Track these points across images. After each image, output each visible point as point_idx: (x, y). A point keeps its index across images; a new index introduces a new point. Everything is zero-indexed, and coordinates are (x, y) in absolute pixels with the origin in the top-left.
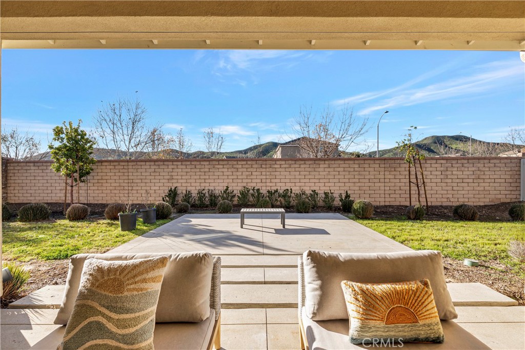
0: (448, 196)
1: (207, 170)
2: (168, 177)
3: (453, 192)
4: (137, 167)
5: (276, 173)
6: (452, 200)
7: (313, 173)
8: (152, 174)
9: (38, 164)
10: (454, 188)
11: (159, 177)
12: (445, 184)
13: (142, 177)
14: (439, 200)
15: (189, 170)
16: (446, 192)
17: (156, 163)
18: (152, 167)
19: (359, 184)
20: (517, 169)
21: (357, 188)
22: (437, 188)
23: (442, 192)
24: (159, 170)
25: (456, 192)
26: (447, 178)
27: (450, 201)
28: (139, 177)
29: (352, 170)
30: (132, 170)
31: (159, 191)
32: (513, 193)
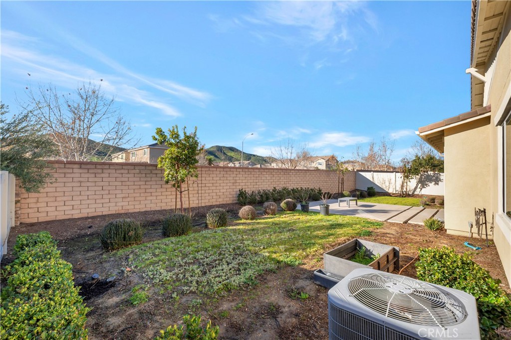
1: (258, 176)
2: (233, 181)
4: (209, 172)
8: (221, 179)
9: (88, 166)
11: (227, 181)
13: (213, 182)
15: (247, 176)
17: (225, 170)
18: (221, 173)
24: (226, 175)
28: (210, 182)
30: (205, 175)
31: (226, 193)
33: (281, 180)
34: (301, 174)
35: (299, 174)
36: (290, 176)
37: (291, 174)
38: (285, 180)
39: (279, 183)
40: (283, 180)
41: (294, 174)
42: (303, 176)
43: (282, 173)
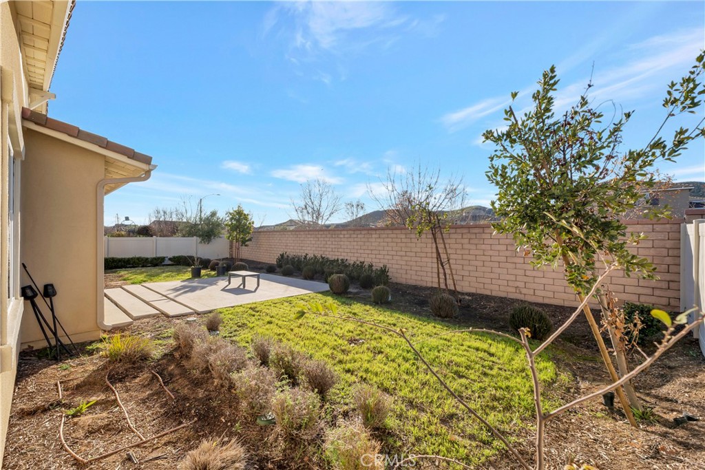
0: (518, 284)
3: (526, 279)
5: (342, 243)
6: (524, 291)
7: (367, 244)
10: (528, 273)
12: (513, 265)
14: (502, 288)
16: (513, 278)
19: (406, 258)
20: (669, 244)
21: (404, 263)
22: (499, 270)
23: (508, 277)
25: (530, 280)
26: (516, 256)
27: (521, 293)
29: (399, 241)
32: (657, 292)
33: (327, 246)
34: (359, 236)
35: (355, 236)
36: (339, 239)
37: (342, 236)
38: (333, 247)
39: (325, 249)
40: (331, 246)
41: (346, 236)
42: (363, 240)
43: (329, 236)
